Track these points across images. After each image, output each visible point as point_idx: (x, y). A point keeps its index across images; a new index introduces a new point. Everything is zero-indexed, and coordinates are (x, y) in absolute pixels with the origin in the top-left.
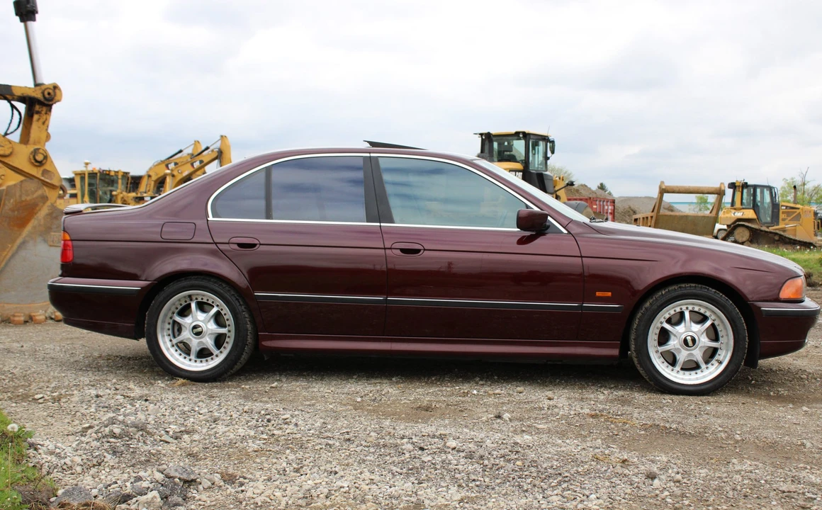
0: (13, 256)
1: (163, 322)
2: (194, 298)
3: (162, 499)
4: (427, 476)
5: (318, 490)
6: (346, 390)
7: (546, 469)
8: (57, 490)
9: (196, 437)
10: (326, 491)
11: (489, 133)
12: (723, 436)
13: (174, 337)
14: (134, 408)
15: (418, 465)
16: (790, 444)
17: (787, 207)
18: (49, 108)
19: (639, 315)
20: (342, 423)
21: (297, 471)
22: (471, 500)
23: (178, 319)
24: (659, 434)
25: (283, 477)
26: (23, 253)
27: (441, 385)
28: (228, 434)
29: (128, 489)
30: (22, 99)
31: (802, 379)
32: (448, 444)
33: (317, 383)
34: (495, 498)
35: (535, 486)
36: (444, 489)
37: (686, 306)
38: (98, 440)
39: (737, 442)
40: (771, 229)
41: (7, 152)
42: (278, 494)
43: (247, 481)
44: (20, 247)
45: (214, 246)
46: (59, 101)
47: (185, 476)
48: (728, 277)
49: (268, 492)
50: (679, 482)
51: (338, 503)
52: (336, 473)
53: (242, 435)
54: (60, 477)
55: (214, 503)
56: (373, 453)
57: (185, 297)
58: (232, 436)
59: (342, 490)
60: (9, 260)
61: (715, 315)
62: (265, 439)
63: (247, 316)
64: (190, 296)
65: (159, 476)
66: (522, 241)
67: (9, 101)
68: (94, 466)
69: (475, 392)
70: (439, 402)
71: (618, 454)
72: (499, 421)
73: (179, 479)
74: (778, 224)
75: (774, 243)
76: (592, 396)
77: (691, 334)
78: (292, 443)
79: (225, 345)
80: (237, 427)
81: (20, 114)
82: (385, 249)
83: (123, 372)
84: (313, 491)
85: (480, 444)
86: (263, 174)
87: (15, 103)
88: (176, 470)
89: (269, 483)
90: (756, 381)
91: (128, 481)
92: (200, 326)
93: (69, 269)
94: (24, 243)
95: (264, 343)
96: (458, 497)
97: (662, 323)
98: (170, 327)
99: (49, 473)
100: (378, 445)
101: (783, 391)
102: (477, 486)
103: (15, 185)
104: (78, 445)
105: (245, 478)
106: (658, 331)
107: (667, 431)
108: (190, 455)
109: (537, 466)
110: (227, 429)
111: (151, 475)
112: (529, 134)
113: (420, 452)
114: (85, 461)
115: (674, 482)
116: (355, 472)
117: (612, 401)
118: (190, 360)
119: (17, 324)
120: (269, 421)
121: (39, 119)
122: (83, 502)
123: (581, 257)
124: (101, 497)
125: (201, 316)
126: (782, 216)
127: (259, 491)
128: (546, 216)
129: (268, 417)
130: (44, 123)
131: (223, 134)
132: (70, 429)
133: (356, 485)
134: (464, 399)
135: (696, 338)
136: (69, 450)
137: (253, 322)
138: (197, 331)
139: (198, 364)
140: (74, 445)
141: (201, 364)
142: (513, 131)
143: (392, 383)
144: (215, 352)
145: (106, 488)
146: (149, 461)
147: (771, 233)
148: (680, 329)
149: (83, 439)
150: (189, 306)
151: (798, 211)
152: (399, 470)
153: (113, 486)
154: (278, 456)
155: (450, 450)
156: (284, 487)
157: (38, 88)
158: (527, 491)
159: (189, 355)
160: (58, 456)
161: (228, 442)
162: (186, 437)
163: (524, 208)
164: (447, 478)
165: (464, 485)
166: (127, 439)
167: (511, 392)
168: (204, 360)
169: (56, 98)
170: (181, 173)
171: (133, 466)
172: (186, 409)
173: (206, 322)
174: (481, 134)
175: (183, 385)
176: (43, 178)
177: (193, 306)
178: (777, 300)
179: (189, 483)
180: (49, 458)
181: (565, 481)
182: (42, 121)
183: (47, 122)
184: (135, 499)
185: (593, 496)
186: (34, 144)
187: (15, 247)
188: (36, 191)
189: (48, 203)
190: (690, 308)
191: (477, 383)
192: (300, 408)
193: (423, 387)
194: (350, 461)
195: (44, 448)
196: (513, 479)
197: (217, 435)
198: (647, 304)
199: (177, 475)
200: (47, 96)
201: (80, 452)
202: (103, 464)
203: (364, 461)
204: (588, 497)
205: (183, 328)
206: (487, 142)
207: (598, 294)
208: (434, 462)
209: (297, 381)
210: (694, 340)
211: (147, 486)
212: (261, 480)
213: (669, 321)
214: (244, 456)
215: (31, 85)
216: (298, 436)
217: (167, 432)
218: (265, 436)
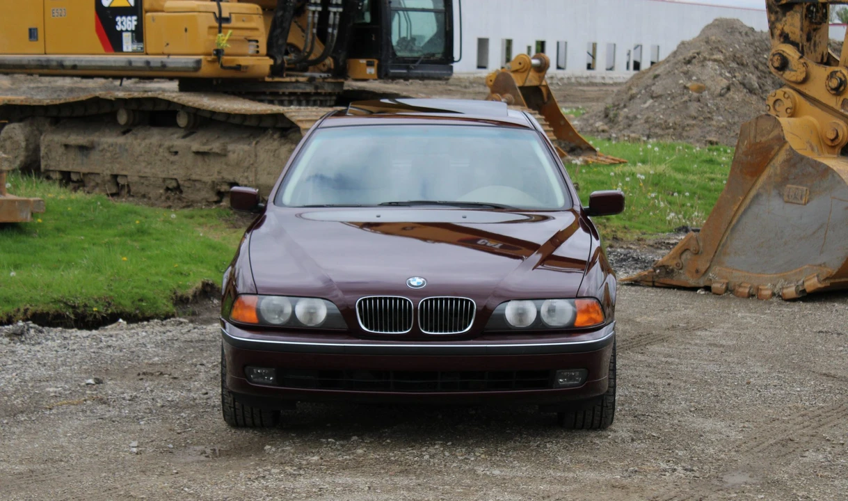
26: (755, 209)
41: (801, 77)
44: (752, 201)
60: (741, 216)
94: (757, 196)
176: (842, 111)
187: (748, 200)
188: (772, 131)
189: (787, 146)
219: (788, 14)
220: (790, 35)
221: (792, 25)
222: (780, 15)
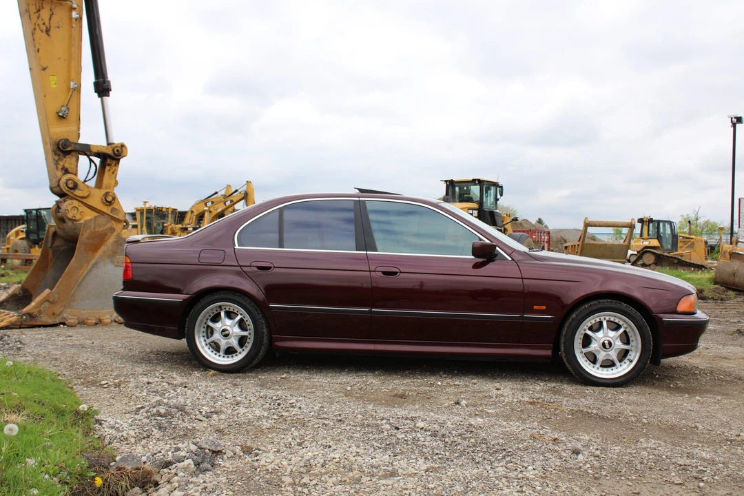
0: (87, 273)
1: (200, 326)
2: (223, 308)
3: (195, 465)
4: (400, 450)
5: (316, 460)
6: (339, 381)
7: (493, 445)
8: (116, 456)
9: (223, 416)
10: (322, 461)
11: (452, 180)
12: (633, 420)
13: (208, 338)
14: (176, 393)
15: (394, 441)
16: (686, 426)
17: (683, 237)
18: (117, 162)
19: (567, 324)
20: (336, 406)
21: (300, 444)
22: (435, 470)
23: (211, 324)
24: (583, 418)
25: (289, 449)
26: (95, 271)
27: (413, 377)
28: (247, 414)
29: (170, 458)
30: (98, 155)
31: (695, 374)
32: (417, 425)
33: (317, 375)
34: (453, 468)
35: (484, 459)
36: (414, 461)
37: (604, 317)
38: (148, 417)
39: (644, 424)
40: (671, 254)
41: (86, 195)
42: (285, 463)
43: (261, 452)
44: (93, 267)
45: (239, 268)
46: (125, 156)
47: (213, 448)
48: (637, 294)
49: (277, 461)
50: (598, 456)
51: (331, 471)
52: (330, 447)
53: (258, 415)
54: (118, 446)
55: (235, 469)
56: (359, 431)
57: (216, 307)
58: (250, 416)
59: (334, 460)
61: (626, 324)
62: (276, 419)
63: (263, 322)
64: (220, 307)
65: (193, 448)
66: (476, 266)
67: (88, 156)
68: (144, 438)
69: (439, 383)
70: (411, 391)
71: (550, 434)
72: (457, 406)
73: (209, 450)
74: (677, 251)
75: (674, 265)
76: (531, 387)
77: (608, 338)
78: (296, 423)
79: (246, 344)
80: (254, 409)
81: (96, 166)
82: (370, 271)
83: (169, 364)
84: (312, 461)
85: (442, 425)
86: (277, 214)
87: (93, 158)
88: (207, 443)
89: (278, 454)
90: (660, 375)
91: (169, 451)
92: (227, 330)
93: (129, 284)
94: (96, 264)
95: (276, 343)
96: (425, 467)
97: (585, 330)
98: (205, 330)
99: (110, 443)
100: (363, 425)
101: (680, 384)
102: (440, 458)
103: (91, 220)
104: (132, 421)
105: (260, 450)
106: (582, 337)
107: (589, 416)
108: (218, 431)
109: (487, 443)
110: (246, 411)
111: (187, 446)
112: (483, 181)
113: (396, 431)
114: (137, 434)
115: (594, 457)
116: (345, 446)
117: (546, 391)
118: (220, 356)
119: (90, 325)
120: (279, 404)
121: (110, 170)
122: (135, 466)
123: (522, 278)
124: (148, 463)
125: (228, 322)
126: (680, 244)
127: (270, 461)
128: (495, 246)
129: (278, 401)
130: (113, 173)
131: (249, 180)
132: (127, 408)
133: (345, 456)
134: (431, 389)
135: (612, 342)
136: (126, 425)
137: (268, 326)
138: (225, 334)
139: (226, 359)
140: (129, 422)
141: (228, 359)
142: (471, 179)
143: (375, 376)
144: (239, 350)
145: (153, 456)
146: (186, 435)
147: (671, 257)
148: (600, 335)
149: (136, 416)
150: (219, 314)
151: (692, 240)
152: (379, 445)
153: (158, 455)
154: (285, 433)
155: (419, 430)
156: (289, 457)
157: (110, 146)
158: (478, 463)
159: (219, 352)
160: (117, 429)
161: (247, 421)
162: (215, 416)
163: (477, 241)
164: (417, 452)
165: (429, 457)
166: (170, 417)
167: (468, 384)
168: (230, 356)
169: (123, 154)
170: (216, 210)
171: (174, 438)
172: (216, 394)
173: (231, 326)
174: (446, 181)
175: (214, 375)
176: (111, 214)
177: (223, 314)
178: (675, 312)
179: (217, 453)
180: (111, 432)
181: (508, 456)
182: (112, 171)
183: (115, 172)
184: (174, 465)
185: (530, 468)
186: (106, 189)
187: (90, 267)
188: (106, 224)
189: (115, 234)
190: (607, 318)
191: (441, 376)
192: (303, 395)
193: (399, 379)
194: (341, 437)
195: (107, 424)
196: (468, 453)
197: (239, 415)
198: (574, 316)
199: (207, 447)
200: (116, 152)
201: (134, 427)
202: (151, 437)
203: (352, 437)
204: (526, 468)
205: (215, 331)
206: (451, 187)
207: (535, 307)
208: (406, 439)
209: (302, 373)
210: (610, 344)
211: (184, 455)
212: (272, 451)
213: (591, 329)
214: (260, 432)
215: (105, 145)
216: (302, 417)
217: (201, 412)
218: (275, 417)
219: (67, 156)
220: (69, 169)
221: (71, 163)
222: (62, 158)
